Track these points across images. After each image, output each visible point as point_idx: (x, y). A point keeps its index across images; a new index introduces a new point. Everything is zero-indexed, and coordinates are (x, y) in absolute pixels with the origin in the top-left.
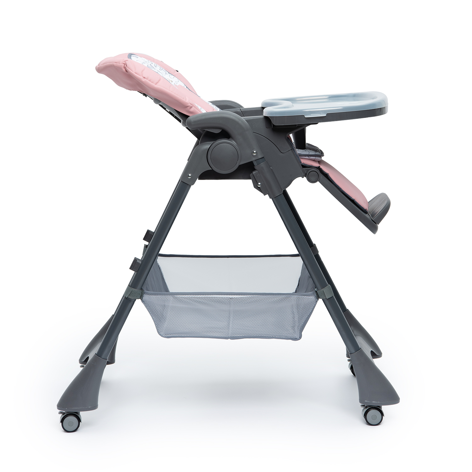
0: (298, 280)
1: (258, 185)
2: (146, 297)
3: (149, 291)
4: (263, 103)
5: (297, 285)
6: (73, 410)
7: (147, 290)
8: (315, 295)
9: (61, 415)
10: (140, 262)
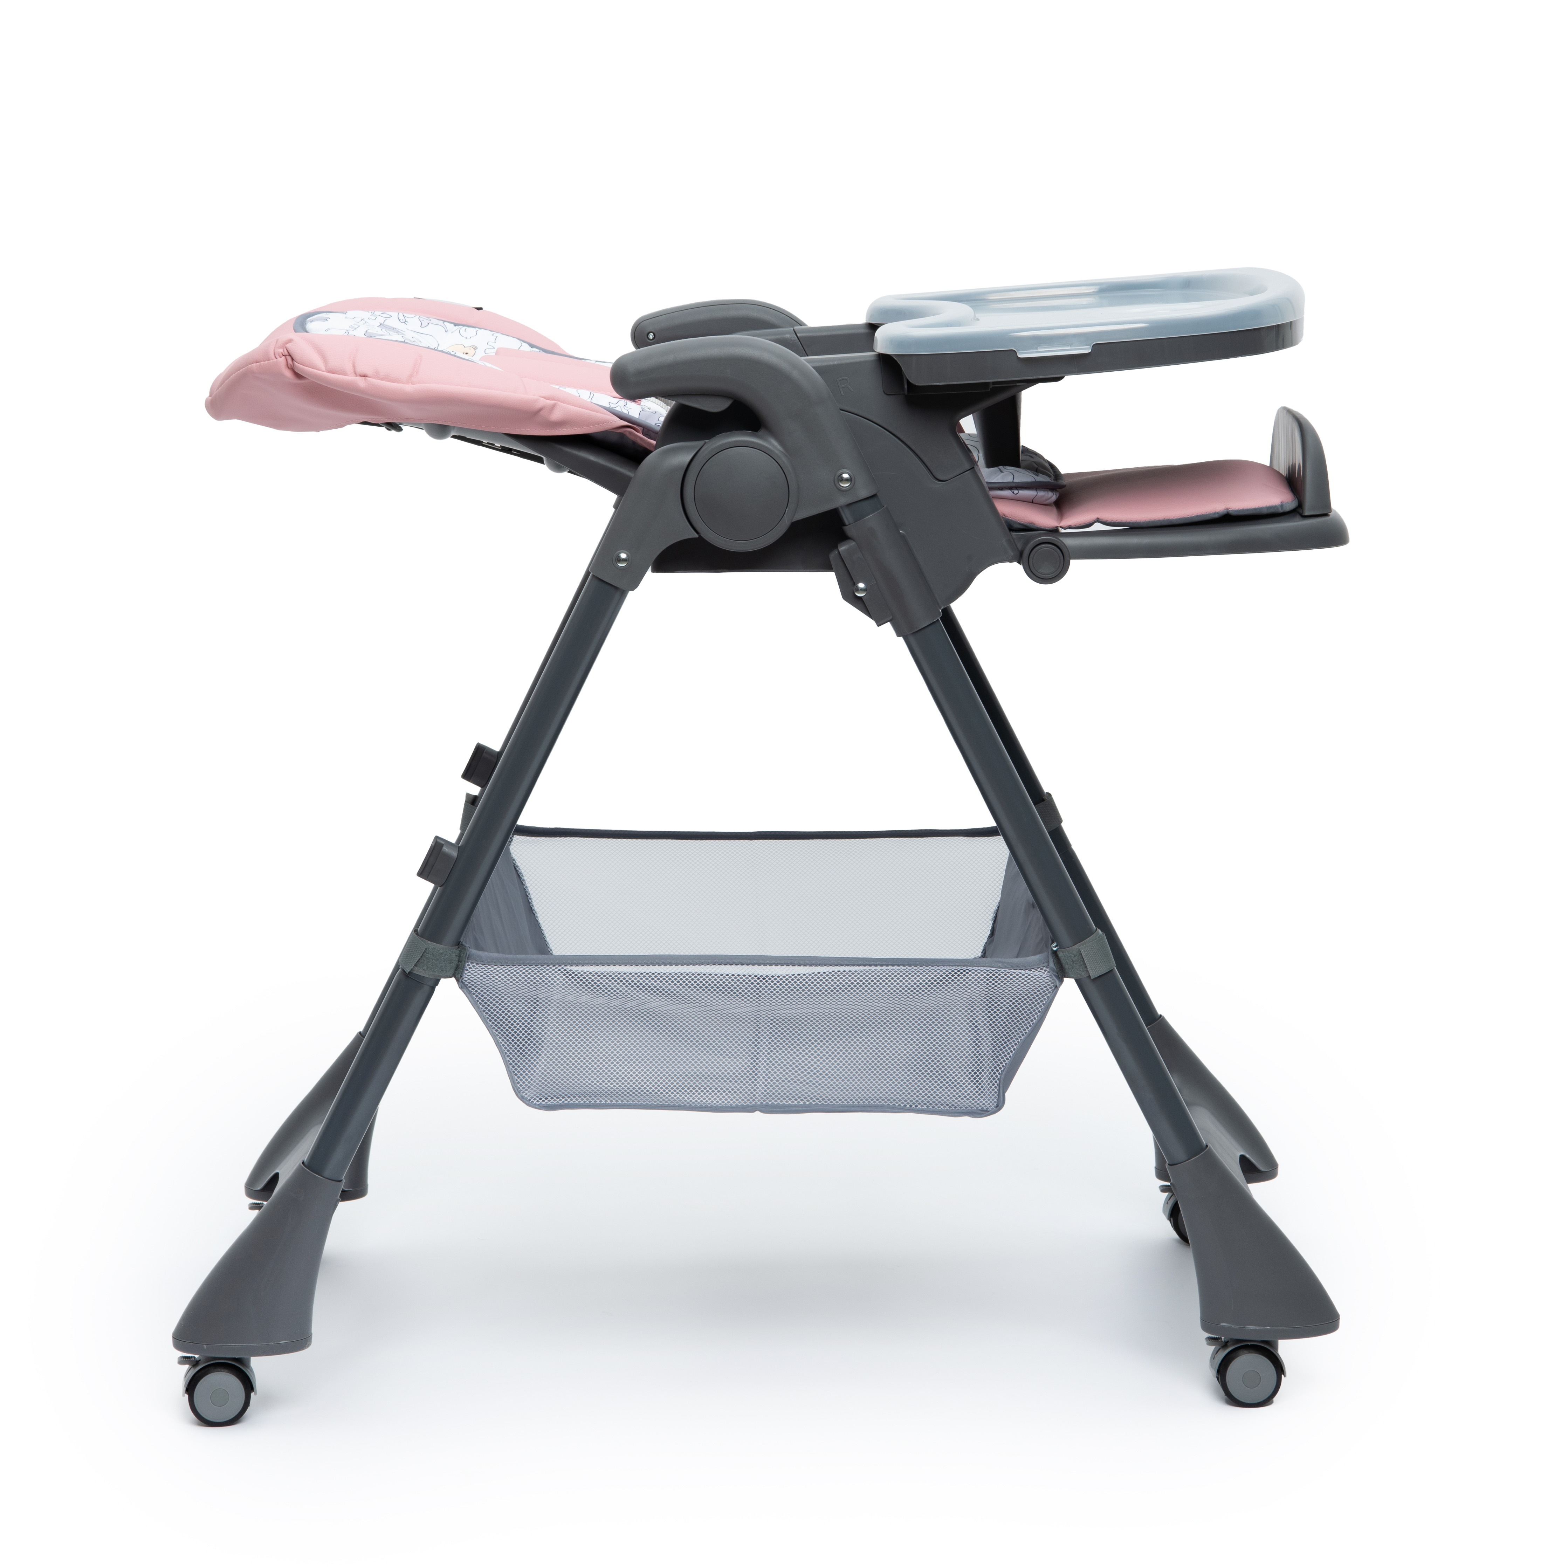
0: (991, 915)
1: (858, 590)
2: (472, 971)
3: (482, 950)
4: (873, 311)
5: (989, 933)
6: (227, 1350)
7: (478, 947)
8: (1052, 964)
9: (187, 1367)
10: (455, 854)
